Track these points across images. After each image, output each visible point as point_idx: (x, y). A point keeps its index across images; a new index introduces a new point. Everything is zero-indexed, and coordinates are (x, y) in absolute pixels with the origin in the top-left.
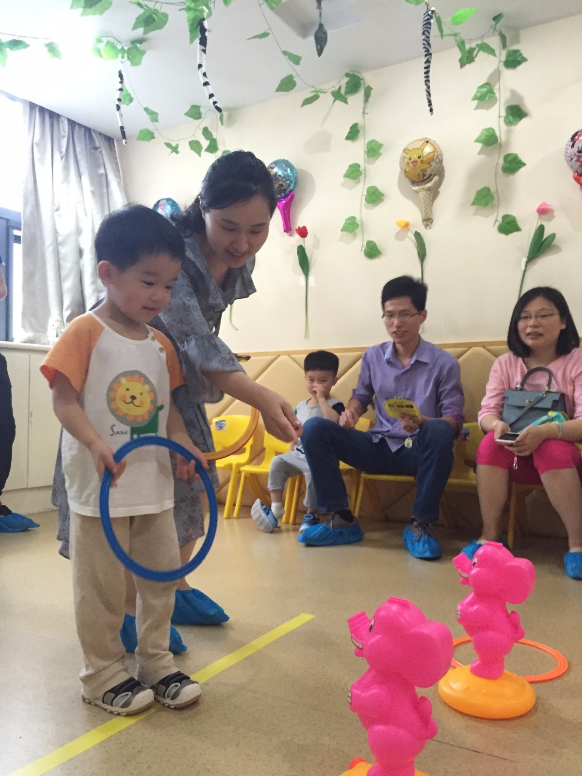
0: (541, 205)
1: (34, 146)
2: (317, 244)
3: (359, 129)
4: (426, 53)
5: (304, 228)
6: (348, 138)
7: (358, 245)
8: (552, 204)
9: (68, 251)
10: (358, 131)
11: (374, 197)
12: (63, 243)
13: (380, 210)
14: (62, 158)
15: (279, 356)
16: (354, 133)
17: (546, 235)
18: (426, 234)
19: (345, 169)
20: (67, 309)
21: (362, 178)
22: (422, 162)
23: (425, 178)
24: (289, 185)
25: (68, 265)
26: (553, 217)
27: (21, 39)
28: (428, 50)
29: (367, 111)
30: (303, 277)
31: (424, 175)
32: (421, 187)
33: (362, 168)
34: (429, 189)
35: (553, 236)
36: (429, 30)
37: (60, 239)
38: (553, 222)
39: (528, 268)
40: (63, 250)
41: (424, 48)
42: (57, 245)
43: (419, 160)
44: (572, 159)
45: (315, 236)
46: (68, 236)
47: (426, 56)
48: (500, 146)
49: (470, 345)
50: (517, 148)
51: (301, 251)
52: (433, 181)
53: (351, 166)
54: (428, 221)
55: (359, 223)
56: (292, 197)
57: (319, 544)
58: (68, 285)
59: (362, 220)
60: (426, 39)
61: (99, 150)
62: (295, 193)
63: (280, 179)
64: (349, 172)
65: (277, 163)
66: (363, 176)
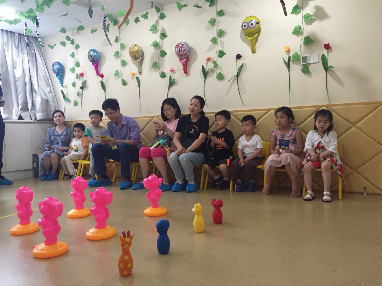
0: (171, 69)
1: (5, 45)
2: (107, 80)
3: (118, 38)
6: (115, 41)
7: (120, 81)
8: (175, 68)
9: (20, 84)
11: (124, 63)
12: (18, 81)
13: (126, 68)
14: (16, 48)
16: (117, 40)
17: (172, 79)
18: (141, 77)
19: (114, 53)
20: (20, 106)
22: (134, 53)
23: (137, 58)
24: (96, 59)
25: (20, 89)
26: (175, 73)
29: (120, 32)
30: (104, 92)
31: (136, 57)
32: (136, 61)
33: (119, 53)
34: (138, 62)
37: (16, 79)
38: (176, 74)
39: (169, 90)
40: (18, 83)
42: (15, 81)
43: (133, 52)
44: (176, 54)
45: (107, 77)
46: (19, 78)
48: (160, 47)
49: (153, 117)
50: (165, 49)
51: (102, 82)
52: (139, 59)
53: (116, 52)
54: (140, 73)
55: (119, 73)
56: (98, 63)
57: (94, 186)
58: (20, 96)
60: (104, 24)
61: (32, 43)
62: (99, 61)
63: (92, 56)
64: (115, 54)
65: (91, 50)
66: (120, 56)
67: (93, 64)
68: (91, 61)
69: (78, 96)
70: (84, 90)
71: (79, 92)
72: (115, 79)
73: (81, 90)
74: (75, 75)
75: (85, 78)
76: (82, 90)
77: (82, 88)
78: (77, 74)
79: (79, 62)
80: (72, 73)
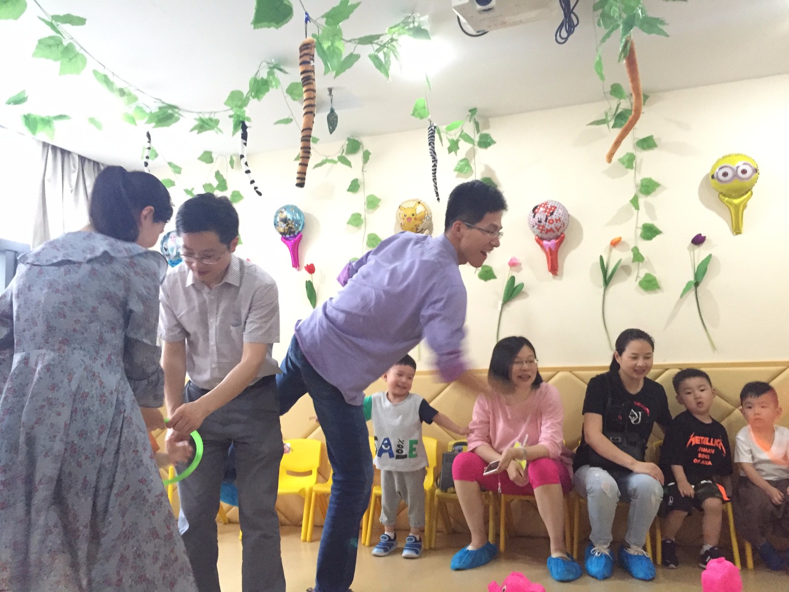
0: (511, 260)
1: (46, 181)
2: (323, 279)
3: (359, 184)
5: (312, 265)
8: (521, 259)
10: (359, 186)
14: (71, 192)
16: (354, 186)
17: (516, 284)
19: (348, 217)
21: (363, 226)
22: (415, 219)
24: (298, 228)
26: (521, 269)
29: (365, 170)
31: (418, 228)
33: (363, 217)
35: (522, 285)
36: (433, 141)
39: (503, 309)
41: (431, 155)
43: (413, 218)
44: (533, 227)
45: (321, 272)
47: (433, 161)
51: (310, 286)
53: (353, 215)
56: (301, 237)
60: (432, 148)
62: (303, 234)
63: (290, 222)
64: (351, 220)
65: (286, 208)
66: (364, 223)
67: (285, 239)
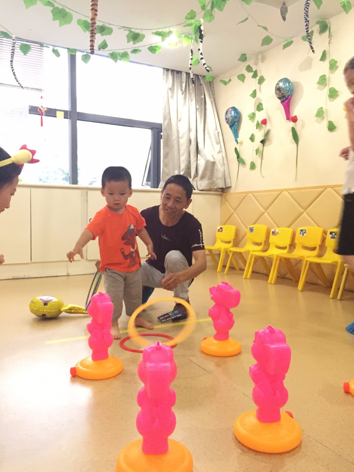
1: (169, 90)
3: (326, 53)
4: (306, 21)
5: (296, 116)
6: (320, 60)
7: (325, 124)
9: (183, 142)
11: (333, 94)
12: (182, 137)
13: (336, 101)
14: (183, 94)
15: (282, 191)
16: (324, 56)
25: (183, 148)
27: (137, 48)
28: (306, 19)
29: (331, 42)
30: (295, 145)
33: (327, 77)
36: (308, 7)
37: (180, 136)
40: (181, 141)
41: (305, 18)
42: (178, 138)
45: (303, 121)
46: (184, 133)
47: (306, 22)
51: (294, 130)
53: (321, 77)
55: (324, 111)
58: (183, 158)
59: (326, 109)
60: (306, 13)
61: (202, 85)
62: (291, 96)
63: (282, 90)
64: (320, 81)
65: (280, 81)
66: (327, 82)
67: (282, 102)
68: (280, 98)
69: (257, 154)
70: (266, 144)
71: (258, 148)
72: (316, 121)
73: (262, 144)
74: (255, 123)
75: (268, 126)
76: (263, 146)
77: (263, 142)
78: (258, 122)
79: (262, 103)
80: (251, 121)
